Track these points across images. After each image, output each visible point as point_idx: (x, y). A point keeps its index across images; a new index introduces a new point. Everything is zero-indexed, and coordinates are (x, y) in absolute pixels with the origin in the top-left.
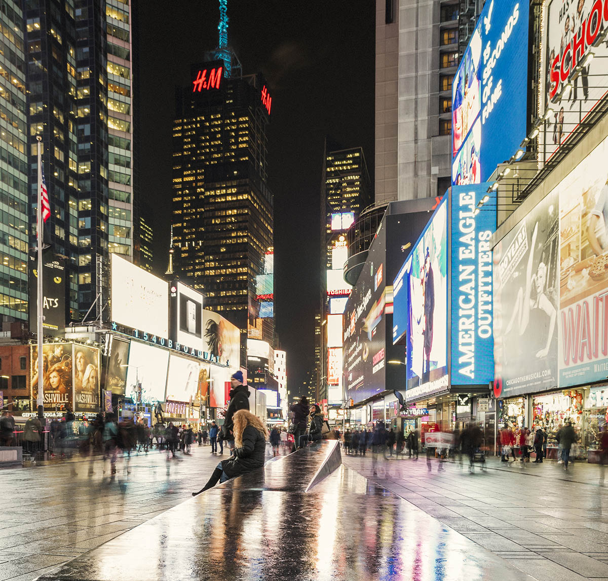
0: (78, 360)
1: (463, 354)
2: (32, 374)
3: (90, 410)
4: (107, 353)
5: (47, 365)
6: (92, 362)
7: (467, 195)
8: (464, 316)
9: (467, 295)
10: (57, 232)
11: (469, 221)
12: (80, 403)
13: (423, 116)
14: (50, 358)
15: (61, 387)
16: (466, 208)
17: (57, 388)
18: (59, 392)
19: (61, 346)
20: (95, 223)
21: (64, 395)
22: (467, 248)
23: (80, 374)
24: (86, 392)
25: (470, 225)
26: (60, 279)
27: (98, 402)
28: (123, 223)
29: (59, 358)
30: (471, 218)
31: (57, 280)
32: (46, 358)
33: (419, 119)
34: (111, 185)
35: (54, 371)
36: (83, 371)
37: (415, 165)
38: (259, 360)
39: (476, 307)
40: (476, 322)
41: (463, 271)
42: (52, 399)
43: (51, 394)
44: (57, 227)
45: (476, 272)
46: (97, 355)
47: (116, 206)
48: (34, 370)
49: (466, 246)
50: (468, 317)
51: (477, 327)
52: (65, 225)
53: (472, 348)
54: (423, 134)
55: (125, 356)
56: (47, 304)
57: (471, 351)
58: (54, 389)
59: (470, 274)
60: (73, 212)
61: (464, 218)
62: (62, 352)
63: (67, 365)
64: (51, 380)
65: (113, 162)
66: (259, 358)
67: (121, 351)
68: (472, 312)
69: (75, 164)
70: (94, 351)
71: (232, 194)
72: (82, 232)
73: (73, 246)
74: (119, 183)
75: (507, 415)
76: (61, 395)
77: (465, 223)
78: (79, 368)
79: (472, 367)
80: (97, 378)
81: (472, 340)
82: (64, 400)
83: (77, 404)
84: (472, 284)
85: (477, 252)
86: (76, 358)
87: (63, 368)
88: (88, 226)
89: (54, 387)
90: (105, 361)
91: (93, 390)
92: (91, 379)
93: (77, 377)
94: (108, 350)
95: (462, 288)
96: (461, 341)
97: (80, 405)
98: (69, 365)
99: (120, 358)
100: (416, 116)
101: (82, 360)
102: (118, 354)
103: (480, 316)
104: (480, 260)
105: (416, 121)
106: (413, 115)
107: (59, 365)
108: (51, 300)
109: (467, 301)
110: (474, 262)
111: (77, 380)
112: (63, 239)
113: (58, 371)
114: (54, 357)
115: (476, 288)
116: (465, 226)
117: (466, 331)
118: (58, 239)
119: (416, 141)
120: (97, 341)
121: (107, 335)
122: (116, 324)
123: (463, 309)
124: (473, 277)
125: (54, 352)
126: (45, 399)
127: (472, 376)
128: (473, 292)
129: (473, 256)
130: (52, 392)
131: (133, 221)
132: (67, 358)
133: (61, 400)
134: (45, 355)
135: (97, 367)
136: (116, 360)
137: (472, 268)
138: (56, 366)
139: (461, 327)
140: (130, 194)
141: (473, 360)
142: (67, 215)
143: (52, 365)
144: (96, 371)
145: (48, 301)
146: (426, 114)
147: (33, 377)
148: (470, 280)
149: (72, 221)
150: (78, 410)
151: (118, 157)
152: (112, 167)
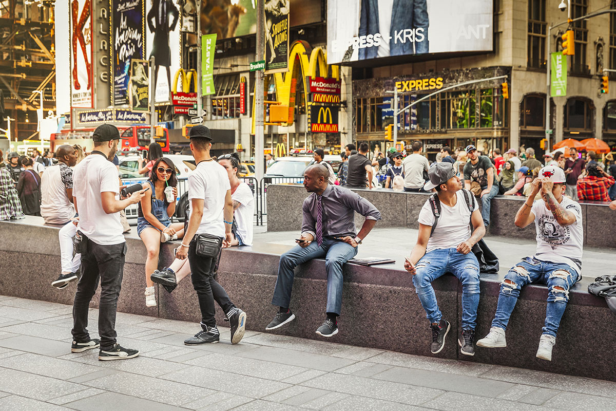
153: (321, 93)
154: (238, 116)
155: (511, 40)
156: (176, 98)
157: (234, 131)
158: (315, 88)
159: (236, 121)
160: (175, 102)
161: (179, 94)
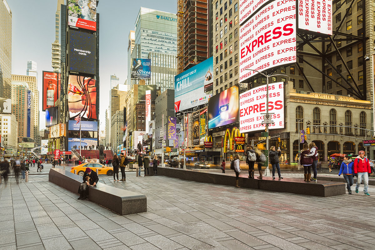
153: (238, 141)
154: (221, 147)
155: (289, 125)
156: (205, 143)
157: (220, 152)
158: (237, 140)
159: (221, 149)
160: (205, 144)
161: (206, 142)
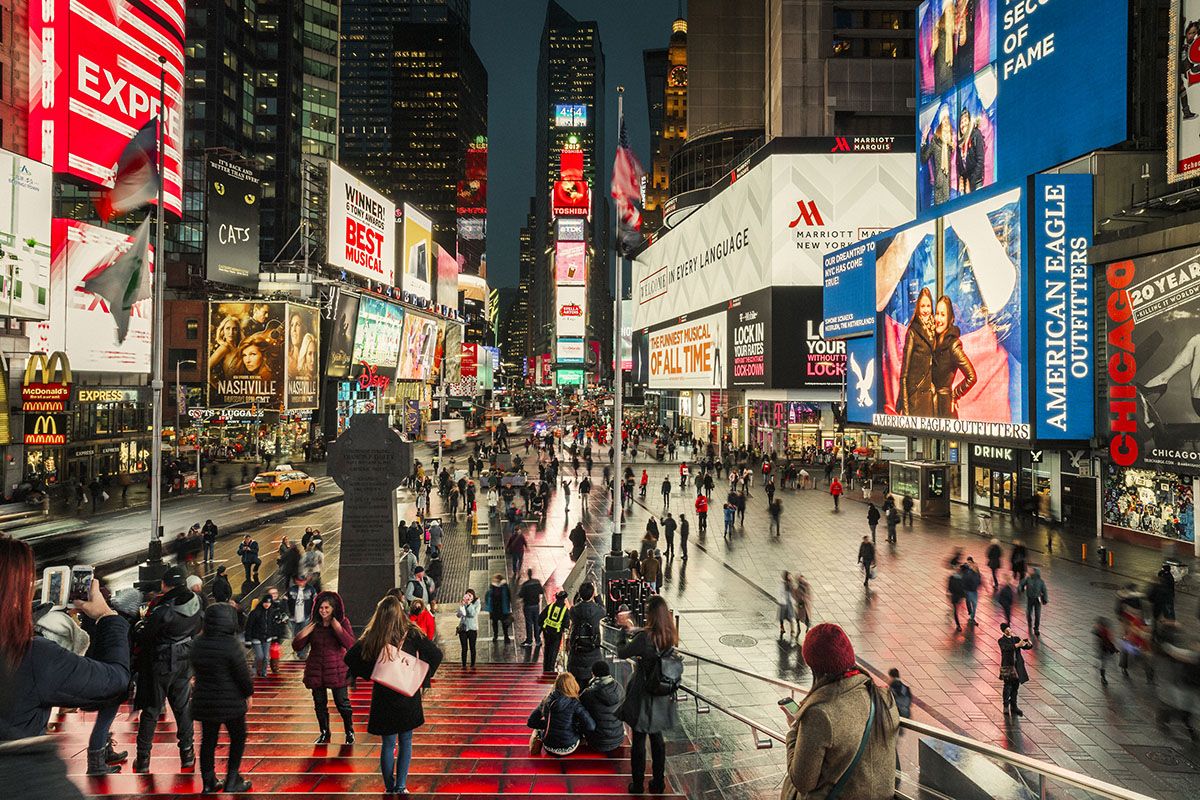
0: (293, 329)
1: (1051, 398)
2: (210, 348)
3: (307, 405)
4: (332, 316)
5: (239, 335)
6: (310, 331)
7: (1055, 188)
8: (1052, 348)
9: (1056, 319)
10: (225, 117)
11: (1057, 223)
12: (295, 395)
13: (814, 29)
14: (244, 324)
15: (263, 370)
16: (1053, 205)
17: (256, 372)
18: (259, 377)
19: (265, 306)
20: (283, 109)
21: (269, 383)
22: (1055, 259)
23: (296, 349)
24: (301, 378)
25: (1059, 228)
26: (253, 198)
27: (316, 391)
28: (324, 110)
29: (261, 324)
30: (1059, 218)
31: (250, 199)
32: (237, 324)
33: (808, 32)
34: (307, 53)
35: (251, 344)
36: (299, 346)
37: (804, 92)
38: (473, 304)
39: (1067, 336)
40: (1068, 356)
41: (1051, 287)
42: (246, 389)
43: (244, 381)
44: (225, 110)
45: (1066, 290)
46: (316, 320)
47: (314, 85)
48: (214, 342)
49: (1055, 255)
50: (1058, 349)
51: (1069, 363)
52: (236, 106)
53: (1063, 390)
54: (814, 53)
55: (352, 318)
56: (233, 237)
57: (1061, 394)
58: (251, 373)
59: (1059, 292)
60: (248, 88)
61: (1051, 218)
62: (267, 315)
63: (275, 336)
64: (246, 359)
65: (311, 18)
66: (473, 300)
67: (349, 312)
68: (1063, 343)
69: (252, 16)
70: (314, 313)
71: (433, 70)
72: (261, 119)
73: (246, 139)
74: (319, 50)
75: (1124, 485)
76: (263, 382)
77: (1053, 224)
78: (294, 342)
79: (1064, 416)
80: (315, 354)
81: (1063, 380)
82: (269, 390)
83: (290, 396)
84: (1063, 306)
85: (1068, 265)
86: (291, 325)
87: (268, 340)
88: (273, 112)
89: (250, 369)
90: (327, 327)
91: (312, 373)
92: (308, 356)
93: (291, 355)
94: (333, 311)
95: (1050, 311)
96: (1049, 380)
97: (294, 399)
98: (279, 336)
99: (346, 322)
100: (804, 28)
101: (298, 328)
102: (344, 317)
103: (1073, 348)
104: (1073, 275)
105: (805, 34)
106: (800, 26)
107: (261, 336)
108: (239, 229)
109: (1056, 328)
110: (1064, 277)
111: (291, 360)
112: (234, 128)
113: (257, 345)
114: (251, 323)
115: (1067, 311)
116: (1052, 228)
117: (1055, 368)
118: (227, 129)
119: (805, 59)
120: (315, 296)
121: (332, 289)
122: (346, 271)
123: (1052, 339)
124: (1063, 296)
125: (251, 315)
126: (234, 388)
127: (1064, 428)
128: (1063, 317)
129: (1062, 268)
130: (247, 377)
131: (340, 109)
132: (275, 325)
133: (263, 390)
134: (234, 318)
135: (316, 337)
136: (342, 325)
137: (1061, 285)
138: (255, 337)
139: (1049, 362)
140: (336, 68)
141: (1064, 407)
142: (240, 92)
143: (247, 336)
144: (315, 344)
145: (236, 232)
146: (817, 26)
147: (212, 353)
148: (1059, 301)
149: (247, 102)
150: (291, 405)
151: (318, 13)
152: (308, 26)
